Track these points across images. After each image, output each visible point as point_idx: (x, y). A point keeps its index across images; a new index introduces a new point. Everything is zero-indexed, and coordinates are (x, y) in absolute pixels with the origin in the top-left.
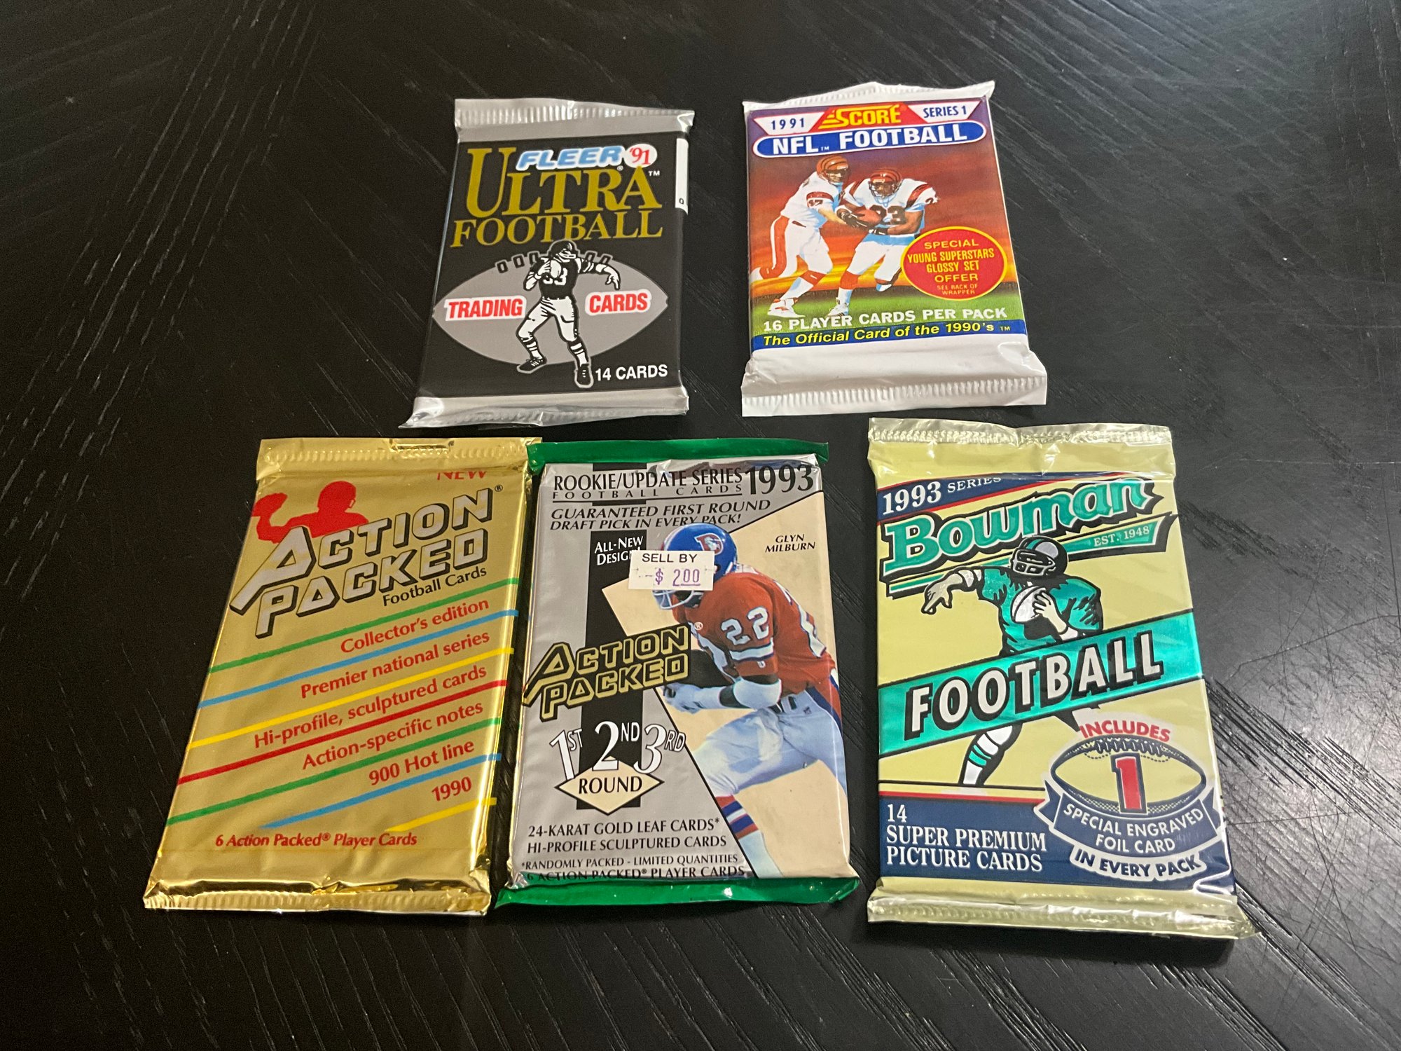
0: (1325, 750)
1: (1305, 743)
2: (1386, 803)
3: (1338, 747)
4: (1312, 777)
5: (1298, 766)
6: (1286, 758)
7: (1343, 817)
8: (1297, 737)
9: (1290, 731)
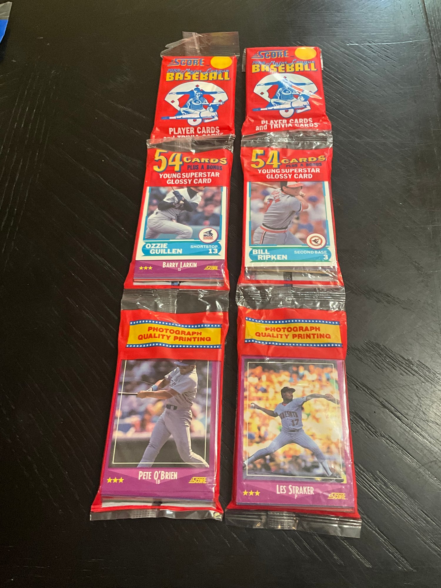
0: (417, 364)
1: (411, 362)
2: (436, 379)
3: (421, 363)
4: (413, 372)
5: (409, 369)
6: (405, 367)
7: (423, 384)
8: (408, 360)
9: (406, 359)
